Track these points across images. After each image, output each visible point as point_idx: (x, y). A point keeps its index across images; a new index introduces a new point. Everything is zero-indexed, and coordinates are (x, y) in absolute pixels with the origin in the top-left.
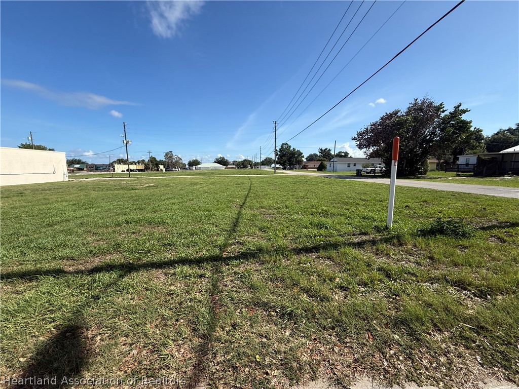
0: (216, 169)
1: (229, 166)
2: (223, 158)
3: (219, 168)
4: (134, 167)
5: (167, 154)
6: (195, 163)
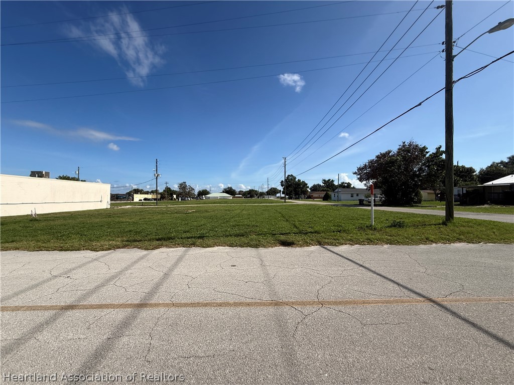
0: (224, 198)
1: (237, 196)
2: (231, 188)
3: (227, 198)
4: (149, 196)
5: (181, 185)
6: (204, 193)
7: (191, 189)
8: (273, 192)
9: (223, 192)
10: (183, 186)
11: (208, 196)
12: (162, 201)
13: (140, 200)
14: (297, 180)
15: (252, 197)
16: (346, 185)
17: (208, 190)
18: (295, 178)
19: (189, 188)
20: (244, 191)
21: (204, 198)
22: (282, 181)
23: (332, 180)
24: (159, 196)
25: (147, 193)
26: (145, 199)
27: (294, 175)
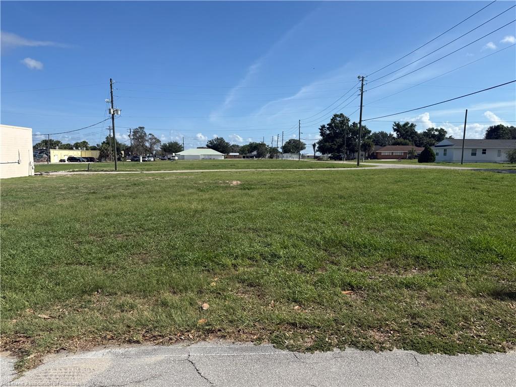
0: (210, 158)
1: (231, 154)
2: (222, 139)
3: (216, 158)
4: (76, 153)
5: (135, 132)
6: (173, 148)
7: (154, 140)
8: (294, 147)
9: (209, 147)
10: (138, 135)
11: (181, 153)
12: (103, 163)
13: (61, 161)
14: (350, 123)
15: (259, 155)
16: (436, 133)
17: (180, 143)
18: (348, 120)
19: (150, 139)
20: (241, 145)
21: (176, 158)
22: (323, 127)
23: (412, 125)
24: (96, 154)
25: (69, 147)
26: (71, 159)
27: (345, 115)
